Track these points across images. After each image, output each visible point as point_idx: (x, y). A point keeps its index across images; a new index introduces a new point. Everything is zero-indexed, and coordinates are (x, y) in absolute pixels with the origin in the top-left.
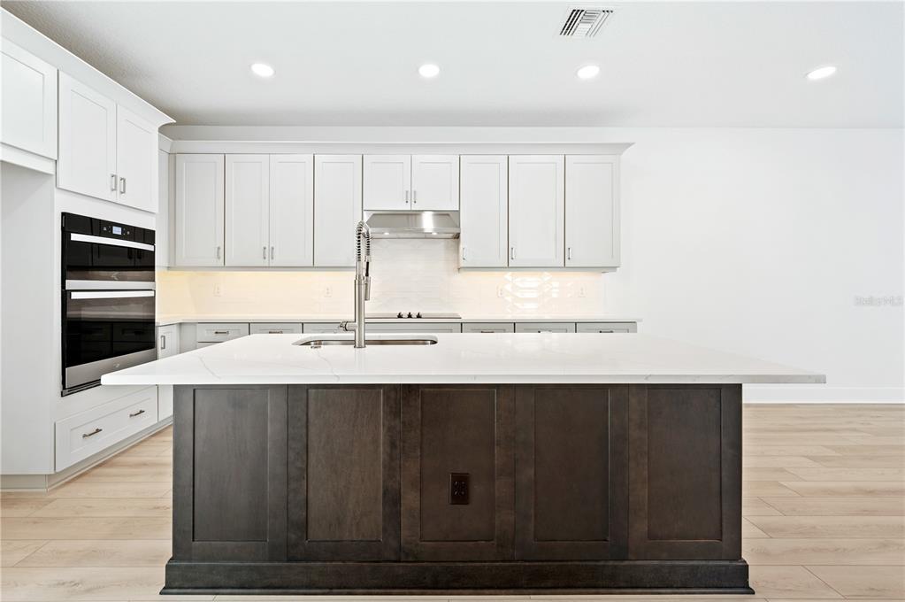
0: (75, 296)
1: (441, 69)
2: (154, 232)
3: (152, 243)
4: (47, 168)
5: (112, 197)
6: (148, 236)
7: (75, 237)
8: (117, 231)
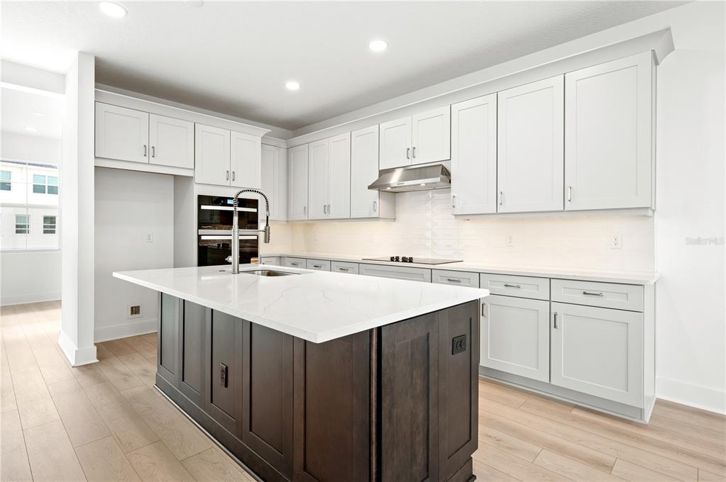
0: (203, 238)
1: (388, 45)
2: (257, 201)
3: (257, 207)
4: (189, 174)
5: (227, 183)
6: (254, 203)
7: (203, 207)
8: (229, 202)
